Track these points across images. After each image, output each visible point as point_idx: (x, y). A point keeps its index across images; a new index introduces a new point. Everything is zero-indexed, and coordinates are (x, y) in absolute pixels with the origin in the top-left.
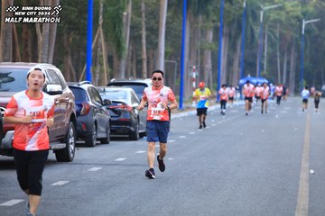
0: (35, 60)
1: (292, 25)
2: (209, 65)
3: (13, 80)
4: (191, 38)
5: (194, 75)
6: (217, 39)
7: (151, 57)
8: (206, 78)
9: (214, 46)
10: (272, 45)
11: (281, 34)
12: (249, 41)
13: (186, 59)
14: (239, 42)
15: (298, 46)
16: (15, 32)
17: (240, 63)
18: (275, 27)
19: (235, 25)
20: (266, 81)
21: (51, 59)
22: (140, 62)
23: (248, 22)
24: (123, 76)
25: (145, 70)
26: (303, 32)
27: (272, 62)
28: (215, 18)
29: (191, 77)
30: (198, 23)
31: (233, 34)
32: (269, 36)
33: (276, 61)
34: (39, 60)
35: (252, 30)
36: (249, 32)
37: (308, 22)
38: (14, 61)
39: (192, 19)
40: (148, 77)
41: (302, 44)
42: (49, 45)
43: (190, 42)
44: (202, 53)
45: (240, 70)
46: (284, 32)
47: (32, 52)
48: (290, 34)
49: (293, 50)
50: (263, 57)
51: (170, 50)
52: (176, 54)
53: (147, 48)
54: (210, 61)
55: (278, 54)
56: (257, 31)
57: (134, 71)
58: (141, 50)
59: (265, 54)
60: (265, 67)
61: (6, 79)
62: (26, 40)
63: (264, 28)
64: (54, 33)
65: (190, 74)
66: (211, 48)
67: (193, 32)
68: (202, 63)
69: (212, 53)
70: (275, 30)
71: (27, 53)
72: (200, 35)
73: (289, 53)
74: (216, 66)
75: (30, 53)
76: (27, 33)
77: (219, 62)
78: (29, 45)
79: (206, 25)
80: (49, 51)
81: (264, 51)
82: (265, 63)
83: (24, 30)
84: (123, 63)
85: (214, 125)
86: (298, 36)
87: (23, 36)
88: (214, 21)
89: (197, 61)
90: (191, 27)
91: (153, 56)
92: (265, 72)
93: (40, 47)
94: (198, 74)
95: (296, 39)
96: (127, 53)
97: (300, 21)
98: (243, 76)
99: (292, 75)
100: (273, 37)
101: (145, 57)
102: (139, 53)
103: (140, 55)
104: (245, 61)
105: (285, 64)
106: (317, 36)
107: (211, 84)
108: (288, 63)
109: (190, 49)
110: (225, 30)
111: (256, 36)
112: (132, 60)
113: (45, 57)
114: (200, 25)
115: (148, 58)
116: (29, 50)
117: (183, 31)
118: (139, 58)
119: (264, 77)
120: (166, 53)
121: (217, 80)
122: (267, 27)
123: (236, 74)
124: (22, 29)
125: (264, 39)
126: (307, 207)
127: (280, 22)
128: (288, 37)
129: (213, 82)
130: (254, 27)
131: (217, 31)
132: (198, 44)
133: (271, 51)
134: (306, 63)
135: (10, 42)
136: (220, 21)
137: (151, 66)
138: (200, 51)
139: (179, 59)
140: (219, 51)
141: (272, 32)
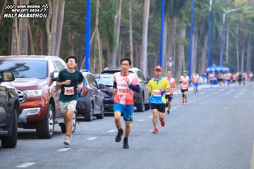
0: (46, 53)
1: (249, 25)
2: (182, 57)
3: (28, 68)
4: (168, 35)
5: (171, 65)
6: (188, 36)
7: (137, 50)
8: (180, 67)
9: (186, 42)
10: (232, 40)
11: (240, 32)
12: (214, 37)
13: (164, 52)
14: (206, 39)
16: (30, 32)
17: (207, 55)
18: (235, 27)
19: (203, 25)
20: (228, 69)
21: (58, 53)
23: (213, 23)
24: (114, 66)
27: (232, 54)
28: (187, 19)
29: (168, 66)
30: (173, 24)
31: (202, 32)
32: (230, 33)
33: (236, 54)
34: (49, 53)
35: (216, 29)
36: (214, 31)
38: (29, 54)
39: (169, 21)
40: (134, 66)
42: (57, 41)
43: (167, 38)
44: (177, 47)
45: (207, 61)
46: (242, 30)
47: (43, 47)
48: (247, 32)
49: (249, 44)
50: (225, 50)
51: (151, 45)
52: (156, 48)
53: (133, 43)
54: (183, 53)
55: (237, 47)
56: (221, 29)
58: (129, 45)
59: (227, 48)
60: (227, 58)
61: (22, 68)
62: (39, 38)
63: (226, 27)
64: (61, 32)
65: (167, 64)
66: (183, 44)
67: (170, 31)
68: (177, 55)
69: (185, 48)
70: (235, 29)
71: (40, 47)
72: (175, 33)
73: (246, 47)
74: (188, 58)
75: (42, 48)
76: (39, 32)
77: (190, 54)
78: (41, 41)
79: (180, 25)
80: (56, 46)
81: (226, 45)
82: (227, 55)
83: (38, 30)
84: (115, 55)
87: (37, 34)
88: (186, 22)
89: (173, 54)
90: (168, 27)
91: (139, 49)
92: (227, 62)
93: (49, 43)
94: (174, 64)
96: (117, 47)
98: (210, 65)
99: (249, 64)
100: (233, 34)
101: (132, 50)
102: (127, 47)
103: (128, 49)
104: (211, 54)
105: (243, 56)
108: (246, 55)
109: (167, 45)
110: (195, 29)
111: (220, 33)
112: (122, 53)
113: (54, 50)
114: (175, 25)
115: (134, 51)
116: (41, 45)
117: (162, 30)
118: (127, 51)
119: (226, 66)
120: (148, 48)
121: (189, 68)
122: (228, 26)
123: (204, 64)
124: (36, 29)
125: (226, 35)
127: (239, 22)
128: (245, 34)
130: (218, 27)
131: (188, 29)
132: (174, 40)
133: (232, 45)
135: (26, 39)
136: (191, 22)
137: (137, 58)
138: (175, 46)
139: (159, 52)
140: (190, 45)
141: (232, 30)
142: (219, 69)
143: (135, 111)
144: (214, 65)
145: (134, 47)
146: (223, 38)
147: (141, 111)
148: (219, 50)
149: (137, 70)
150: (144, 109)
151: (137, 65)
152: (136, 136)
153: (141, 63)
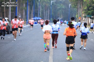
1: (48, 2)
2: (24, 14)
6: (26, 6)
7: (7, 11)
8: (23, 18)
9: (25, 8)
10: (42, 8)
11: (45, 5)
12: (36, 7)
13: (17, 12)
14: (33, 7)
15: (50, 8)
17: (33, 13)
18: (43, 3)
19: (32, 2)
20: (41, 18)
22: (3, 13)
23: (35, 1)
25: (5, 15)
26: (51, 4)
27: (42, 13)
29: (19, 17)
31: (31, 4)
35: (37, 4)
36: (36, 4)
37: (53, 1)
40: (6, 17)
41: (51, 8)
44: (22, 10)
45: (33, 15)
46: (46, 4)
48: (48, 5)
49: (48, 9)
50: (40, 11)
51: (13, 9)
53: (6, 9)
54: (24, 12)
55: (44, 11)
56: (38, 4)
57: (2, 15)
58: (4, 9)
59: (41, 10)
60: (41, 14)
63: (40, 3)
65: (19, 16)
66: (24, 9)
68: (22, 13)
72: (21, 5)
73: (47, 10)
74: (26, 14)
77: (27, 13)
79: (23, 2)
82: (41, 13)
85: (26, 31)
86: (50, 5)
88: (25, 1)
89: (20, 13)
91: (8, 11)
92: (41, 16)
94: (21, 16)
95: (49, 6)
97: (50, 1)
98: (34, 17)
99: (48, 17)
100: (43, 6)
101: (5, 11)
103: (4, 11)
104: (35, 13)
106: (55, 6)
107: (25, 19)
108: (47, 13)
109: (19, 9)
110: (29, 3)
111: (38, 5)
112: (1, 12)
114: (21, 2)
115: (6, 12)
120: (11, 10)
121: (27, 18)
122: (41, 3)
126: (52, 54)
127: (45, 1)
128: (47, 6)
129: (26, 19)
130: (37, 3)
131: (26, 4)
132: (21, 7)
133: (42, 10)
134: (52, 13)
136: (27, 1)
137: (7, 14)
138: (21, 10)
139: (15, 12)
140: (27, 10)
141: (42, 4)
142: (38, 18)
143: (7, 34)
144: (36, 17)
145: (6, 10)
146: (39, 7)
147: (9, 34)
148: (37, 11)
149: (7, 18)
150: (10, 33)
151: (7, 17)
152: (7, 43)
153: (9, 16)
